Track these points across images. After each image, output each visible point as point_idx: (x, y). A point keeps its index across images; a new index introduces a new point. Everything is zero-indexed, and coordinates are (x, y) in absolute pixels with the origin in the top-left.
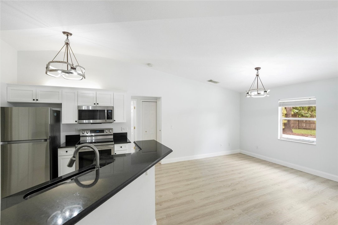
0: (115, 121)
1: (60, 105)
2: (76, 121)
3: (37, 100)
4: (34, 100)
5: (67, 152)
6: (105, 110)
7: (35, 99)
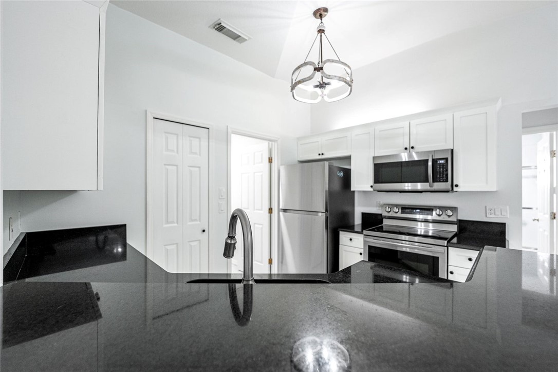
0: (457, 186)
1: (348, 159)
2: (372, 187)
3: (322, 154)
4: (319, 154)
5: (351, 240)
6: (427, 161)
7: (321, 153)
